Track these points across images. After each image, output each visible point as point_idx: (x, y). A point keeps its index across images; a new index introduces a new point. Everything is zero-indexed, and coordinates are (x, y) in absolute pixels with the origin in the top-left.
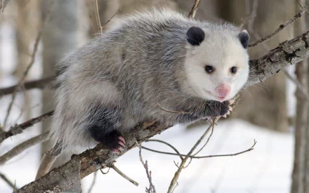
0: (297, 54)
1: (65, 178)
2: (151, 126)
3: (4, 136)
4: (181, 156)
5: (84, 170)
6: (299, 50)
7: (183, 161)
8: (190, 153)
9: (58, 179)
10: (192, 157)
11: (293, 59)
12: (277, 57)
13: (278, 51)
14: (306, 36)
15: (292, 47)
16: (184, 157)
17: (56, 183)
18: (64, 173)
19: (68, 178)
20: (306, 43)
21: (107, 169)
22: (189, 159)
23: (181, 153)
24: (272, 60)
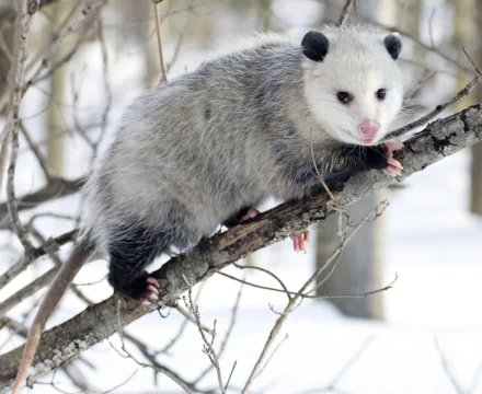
0: (451, 140)
1: (103, 322)
2: (232, 246)
3: (32, 255)
4: (289, 294)
5: (131, 310)
6: (454, 134)
7: (292, 301)
8: (303, 289)
9: (92, 322)
10: (304, 296)
11: (446, 148)
12: (421, 145)
13: (423, 135)
14: (467, 114)
15: (444, 130)
16: (293, 296)
17: (89, 329)
18: (101, 315)
19: (107, 321)
20: (466, 124)
21: (168, 309)
22: (300, 298)
23: (289, 289)
24: (414, 149)
